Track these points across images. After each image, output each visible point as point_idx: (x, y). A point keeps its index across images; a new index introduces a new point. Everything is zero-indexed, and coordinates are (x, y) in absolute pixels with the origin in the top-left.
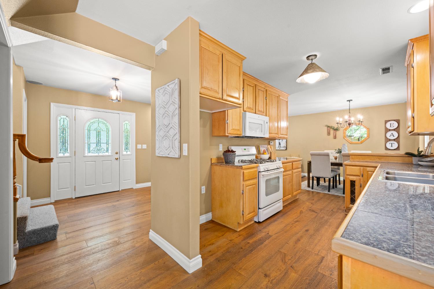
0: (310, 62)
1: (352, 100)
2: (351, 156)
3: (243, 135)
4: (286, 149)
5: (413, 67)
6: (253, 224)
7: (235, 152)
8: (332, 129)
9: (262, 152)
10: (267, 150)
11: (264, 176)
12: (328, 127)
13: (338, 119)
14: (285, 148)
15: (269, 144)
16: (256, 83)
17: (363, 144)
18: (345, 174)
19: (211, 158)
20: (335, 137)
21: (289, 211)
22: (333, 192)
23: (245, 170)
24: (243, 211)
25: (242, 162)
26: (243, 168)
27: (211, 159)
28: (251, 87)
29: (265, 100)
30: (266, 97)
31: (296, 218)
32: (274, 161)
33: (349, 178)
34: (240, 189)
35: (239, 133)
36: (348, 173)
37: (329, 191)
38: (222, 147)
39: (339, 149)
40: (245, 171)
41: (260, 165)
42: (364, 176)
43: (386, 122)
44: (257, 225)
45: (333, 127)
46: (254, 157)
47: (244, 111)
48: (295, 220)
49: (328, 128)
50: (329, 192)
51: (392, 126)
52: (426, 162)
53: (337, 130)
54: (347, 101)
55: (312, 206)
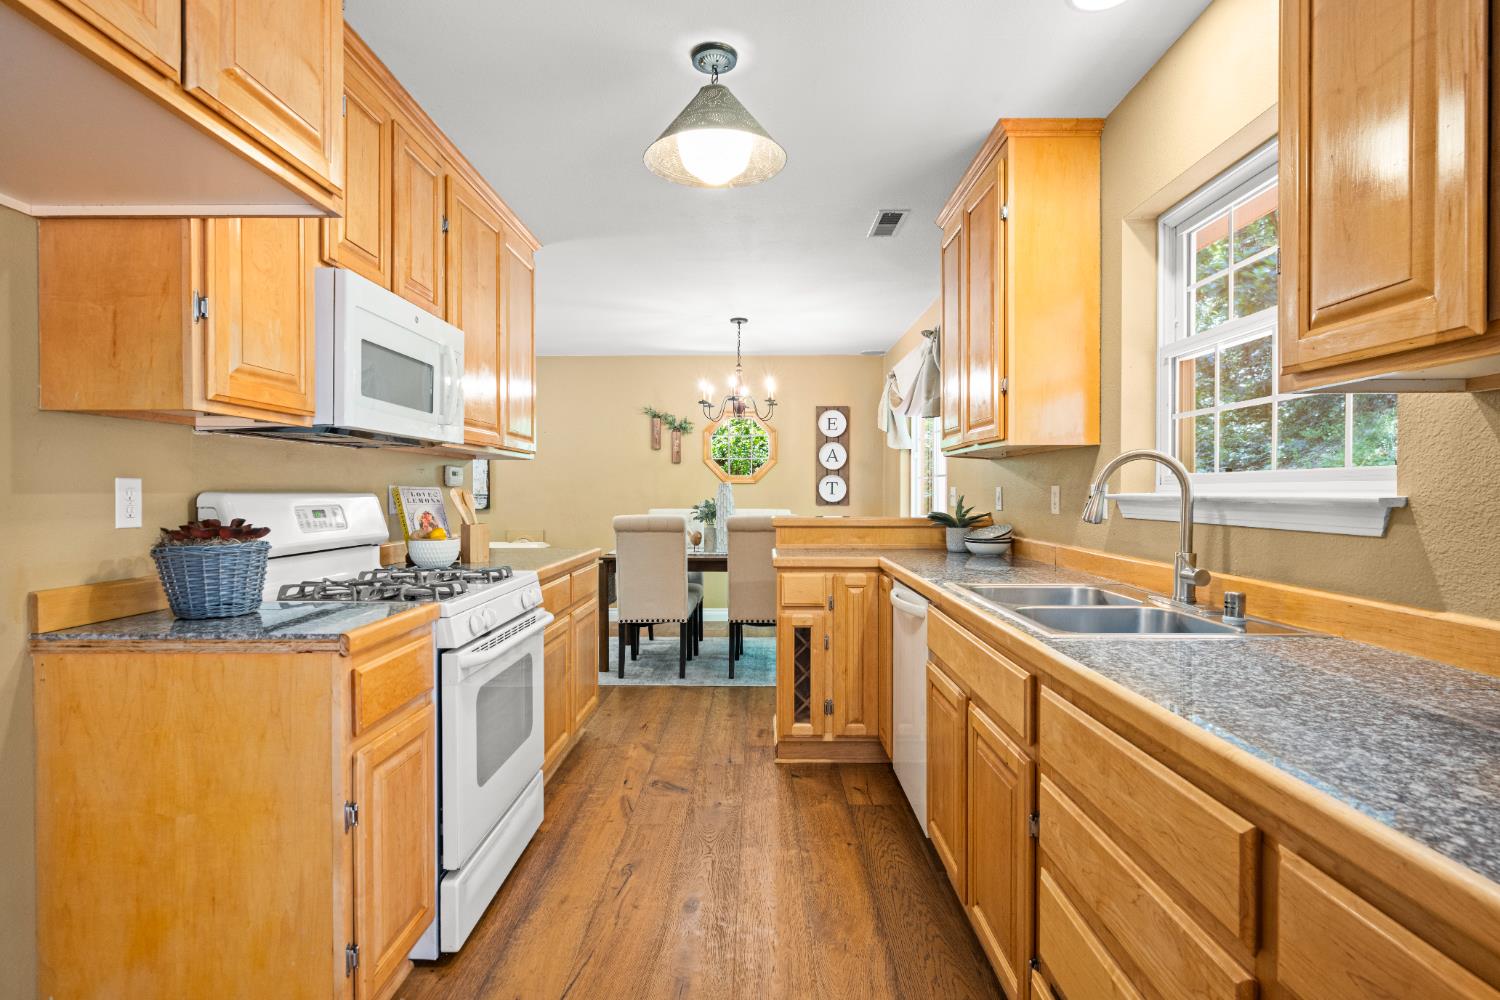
0: (706, 79)
1: (746, 320)
2: (778, 530)
3: (323, 419)
4: (488, 507)
5: (1005, 219)
6: (405, 984)
7: (266, 531)
8: (667, 426)
9: (413, 526)
10: (442, 511)
11: (472, 671)
12: (655, 416)
13: (706, 388)
14: (485, 502)
15: (444, 484)
16: (395, 115)
17: (760, 483)
18: (778, 608)
19: (32, 589)
20: (677, 458)
21: (573, 821)
22: (695, 676)
23: (364, 657)
24: (353, 947)
25: (302, 595)
26: (353, 649)
27: (33, 600)
28: (366, 120)
29: (441, 236)
30: (445, 219)
31: (618, 854)
32: (505, 573)
33: (790, 619)
34: (327, 799)
35: (289, 401)
36: (787, 600)
37: (682, 675)
38: (138, 497)
39: (707, 505)
40: (365, 667)
41: (447, 605)
42: (839, 607)
43: (821, 410)
44: (431, 979)
45: (670, 419)
46: (371, 560)
47: (328, 264)
48: (619, 867)
49: (653, 422)
50: (682, 680)
51: (832, 426)
52: (987, 541)
53: (685, 429)
54: (732, 320)
55: (653, 763)
